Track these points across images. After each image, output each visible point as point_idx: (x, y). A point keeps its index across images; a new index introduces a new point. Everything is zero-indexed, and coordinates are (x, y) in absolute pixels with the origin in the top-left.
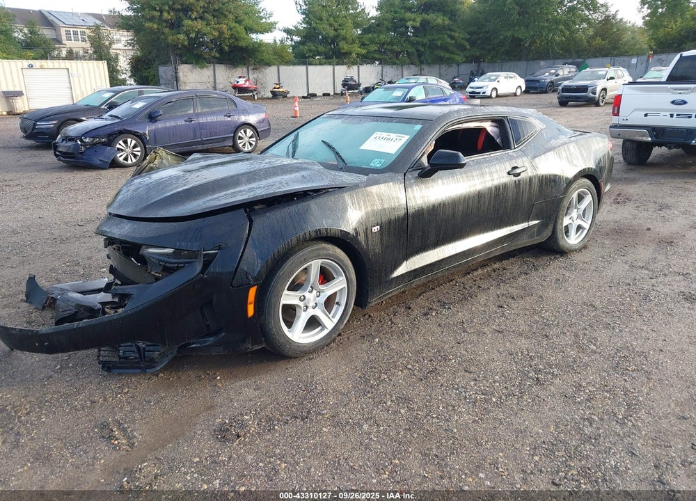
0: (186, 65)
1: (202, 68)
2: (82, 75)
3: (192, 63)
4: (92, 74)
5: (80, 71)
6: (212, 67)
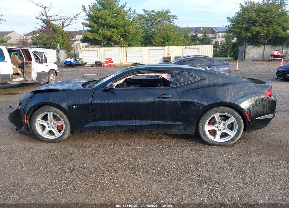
0: (250, 46)
1: (258, 47)
2: (203, 51)
3: (254, 45)
4: (207, 51)
5: (203, 49)
6: (263, 47)
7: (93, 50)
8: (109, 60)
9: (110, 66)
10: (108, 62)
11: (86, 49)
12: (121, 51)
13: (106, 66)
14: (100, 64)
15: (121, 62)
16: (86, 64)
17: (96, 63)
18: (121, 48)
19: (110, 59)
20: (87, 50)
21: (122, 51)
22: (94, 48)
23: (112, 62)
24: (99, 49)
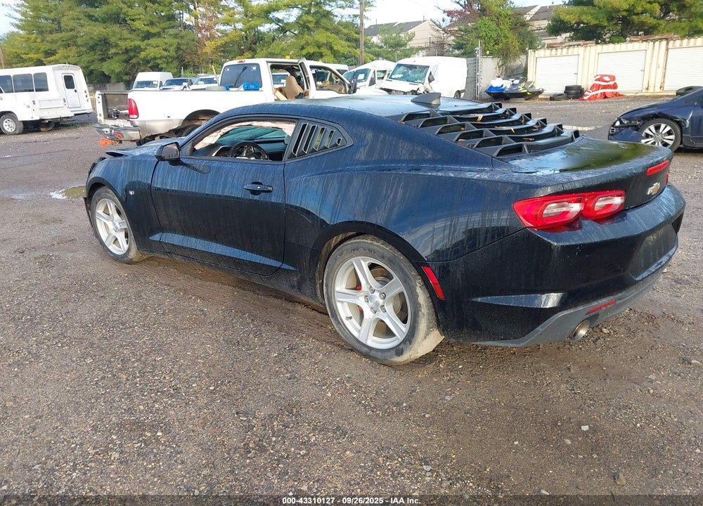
7: (568, 55)
8: (605, 81)
9: (605, 97)
10: (598, 87)
11: (548, 52)
12: (649, 52)
13: (589, 99)
14: (577, 93)
15: (645, 86)
16: (540, 92)
17: (568, 88)
18: (651, 43)
19: (610, 76)
20: (551, 56)
21: (653, 52)
22: (571, 49)
23: (615, 86)
24: (585, 51)
